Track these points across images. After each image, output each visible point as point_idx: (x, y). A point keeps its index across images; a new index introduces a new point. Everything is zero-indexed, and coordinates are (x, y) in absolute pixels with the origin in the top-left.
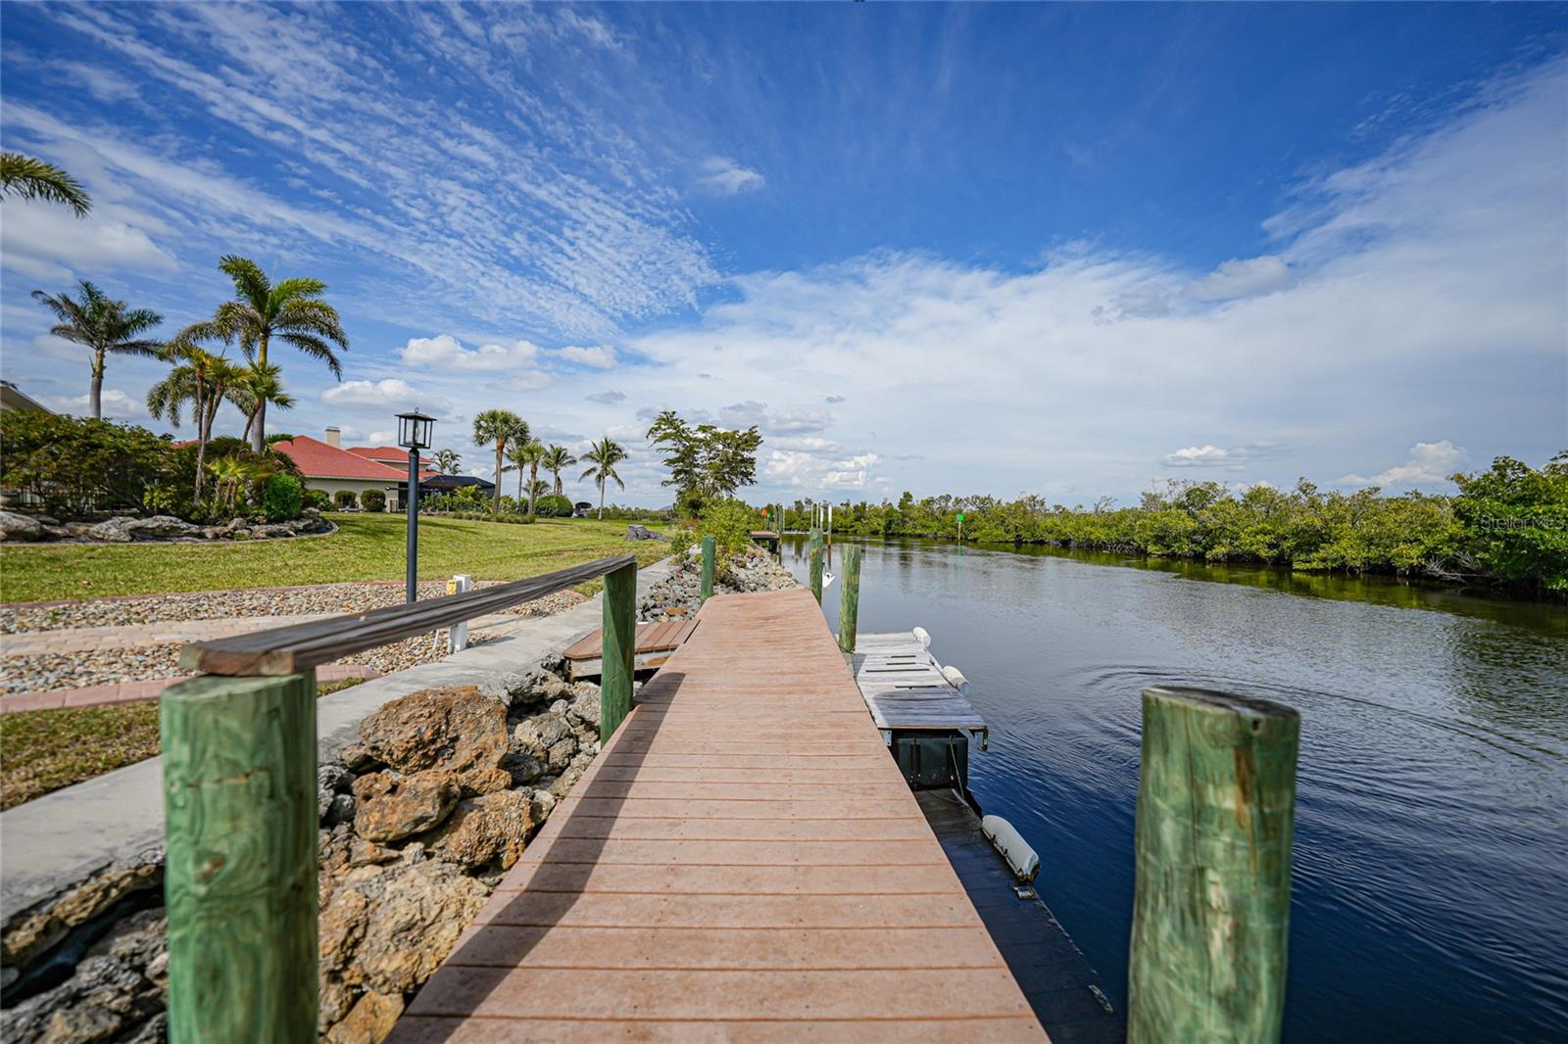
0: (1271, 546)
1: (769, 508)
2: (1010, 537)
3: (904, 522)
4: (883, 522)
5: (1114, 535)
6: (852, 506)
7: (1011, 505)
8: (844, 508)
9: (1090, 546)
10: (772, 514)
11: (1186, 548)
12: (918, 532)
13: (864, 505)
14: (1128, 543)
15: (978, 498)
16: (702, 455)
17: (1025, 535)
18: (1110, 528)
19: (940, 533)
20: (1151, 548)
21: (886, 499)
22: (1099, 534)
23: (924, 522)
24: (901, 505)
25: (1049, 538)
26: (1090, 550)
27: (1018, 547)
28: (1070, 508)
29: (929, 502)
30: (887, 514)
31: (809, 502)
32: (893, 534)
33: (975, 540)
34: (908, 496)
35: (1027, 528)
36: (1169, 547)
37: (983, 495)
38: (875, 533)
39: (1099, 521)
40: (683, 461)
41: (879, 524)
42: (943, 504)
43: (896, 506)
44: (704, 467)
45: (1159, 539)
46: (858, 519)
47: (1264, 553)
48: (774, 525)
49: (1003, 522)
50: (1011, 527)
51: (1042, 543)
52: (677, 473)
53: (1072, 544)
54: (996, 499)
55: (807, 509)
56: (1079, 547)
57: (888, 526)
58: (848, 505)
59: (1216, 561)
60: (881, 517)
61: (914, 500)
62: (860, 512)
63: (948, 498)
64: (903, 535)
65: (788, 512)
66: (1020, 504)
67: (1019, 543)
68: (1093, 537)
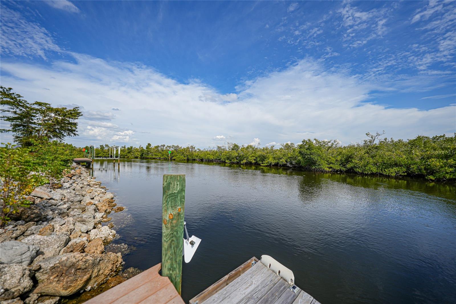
0: (255, 160)
1: (86, 148)
2: (186, 158)
3: (148, 154)
4: (140, 154)
5: (215, 157)
6: (126, 148)
7: (185, 149)
8: (123, 148)
9: (209, 161)
10: (88, 150)
11: (235, 161)
12: (154, 157)
13: (132, 147)
14: (220, 159)
15: (174, 146)
16: (38, 118)
17: (190, 158)
18: (214, 155)
19: (162, 157)
20: (227, 161)
21: (141, 146)
22: (211, 157)
23: (156, 153)
24: (147, 148)
25: (197, 158)
26: (209, 162)
27: (188, 161)
28: (202, 150)
29: (157, 147)
30: (141, 151)
31: (107, 146)
32: (144, 158)
33: (174, 160)
34: (149, 145)
35: (190, 155)
36: (231, 161)
37: (176, 145)
38: (137, 158)
39: (211, 154)
40: (21, 120)
41: (138, 154)
42: (162, 148)
43: (145, 148)
44: (40, 124)
45: (228, 158)
46: (129, 153)
47: (254, 162)
48: (89, 155)
49: (183, 154)
50: (186, 155)
51: (194, 160)
52: (16, 126)
53: (204, 160)
54: (180, 147)
55: (106, 148)
56: (206, 161)
57: (142, 155)
58: (125, 147)
59: (243, 164)
60: (139, 152)
61: (152, 146)
62: (130, 150)
63: (164, 146)
64: (148, 158)
65: (97, 149)
66: (188, 148)
67: (188, 160)
68: (210, 158)
